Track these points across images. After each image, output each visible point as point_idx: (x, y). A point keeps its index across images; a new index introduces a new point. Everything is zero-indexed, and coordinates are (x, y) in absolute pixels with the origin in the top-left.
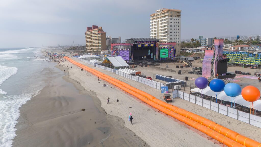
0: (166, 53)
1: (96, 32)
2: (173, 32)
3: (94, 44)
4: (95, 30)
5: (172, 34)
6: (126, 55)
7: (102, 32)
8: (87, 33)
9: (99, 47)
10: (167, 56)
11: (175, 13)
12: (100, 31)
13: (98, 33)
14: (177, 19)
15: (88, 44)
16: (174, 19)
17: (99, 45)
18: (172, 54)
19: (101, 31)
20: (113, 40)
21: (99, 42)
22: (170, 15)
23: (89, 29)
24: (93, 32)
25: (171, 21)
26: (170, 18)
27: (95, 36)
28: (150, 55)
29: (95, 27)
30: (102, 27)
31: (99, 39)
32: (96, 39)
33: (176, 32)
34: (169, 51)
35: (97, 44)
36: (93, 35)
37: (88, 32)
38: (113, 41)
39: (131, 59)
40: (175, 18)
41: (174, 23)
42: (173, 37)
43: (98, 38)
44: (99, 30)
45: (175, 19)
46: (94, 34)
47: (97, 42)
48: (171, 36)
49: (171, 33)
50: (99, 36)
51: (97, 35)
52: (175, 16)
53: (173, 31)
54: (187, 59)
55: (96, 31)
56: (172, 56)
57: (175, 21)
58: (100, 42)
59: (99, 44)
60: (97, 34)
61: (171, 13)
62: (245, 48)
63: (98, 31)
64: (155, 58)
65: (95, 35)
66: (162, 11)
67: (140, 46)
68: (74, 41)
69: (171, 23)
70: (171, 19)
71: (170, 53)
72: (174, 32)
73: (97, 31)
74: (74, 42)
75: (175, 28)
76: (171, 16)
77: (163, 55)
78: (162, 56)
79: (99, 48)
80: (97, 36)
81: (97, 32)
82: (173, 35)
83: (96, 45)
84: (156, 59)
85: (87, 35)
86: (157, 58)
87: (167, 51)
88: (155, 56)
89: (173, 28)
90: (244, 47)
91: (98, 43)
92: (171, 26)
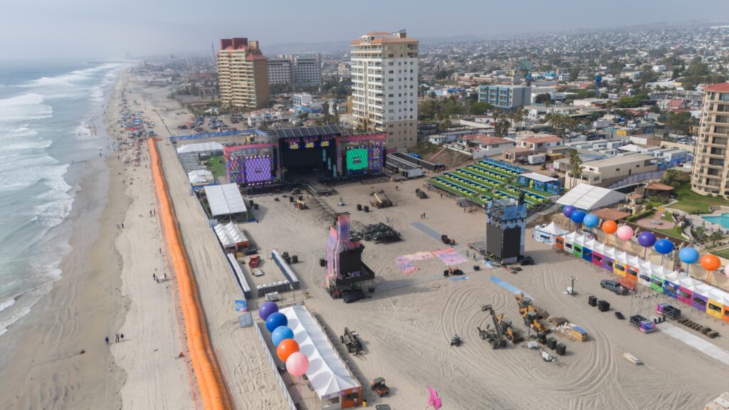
0: (361, 159)
1: (240, 56)
2: (396, 95)
3: (239, 88)
4: (239, 52)
5: (396, 99)
6: (263, 169)
7: (257, 58)
8: (222, 56)
9: (250, 96)
10: (364, 164)
11: (401, 47)
12: (251, 54)
13: (247, 61)
14: (406, 63)
15: (225, 85)
16: (400, 64)
17: (250, 93)
18: (376, 159)
19: (253, 54)
20: (301, 63)
21: (249, 85)
22: (390, 53)
23: (226, 44)
24: (235, 57)
25: (391, 68)
26: (389, 60)
27: (240, 69)
28: (326, 163)
29: (240, 42)
30: (257, 43)
31: (249, 77)
32: (241, 76)
33: (405, 94)
34: (368, 154)
35: (244, 88)
36: (234, 64)
37: (223, 53)
38: (300, 67)
39: (275, 176)
40: (402, 60)
41: (400, 71)
42: (396, 107)
43: (248, 73)
44: (249, 52)
45: (403, 63)
46: (236, 61)
47: (244, 84)
48: (391, 103)
49: (391, 98)
50: (248, 69)
51: (244, 65)
52: (402, 56)
53: (396, 92)
54: (407, 173)
55: (240, 54)
56: (377, 164)
57: (403, 67)
58: (252, 85)
59: (249, 89)
60: (244, 62)
61: (389, 48)
62: (549, 145)
63: (247, 56)
64: (335, 170)
65: (240, 65)
66: (373, 38)
67: (295, 146)
68: (213, 44)
69: (392, 72)
70: (391, 64)
71: (370, 158)
72: (400, 95)
73: (244, 54)
74: (213, 47)
75: (402, 83)
76: (391, 56)
77: (355, 162)
78: (351, 166)
79: (250, 100)
80: (244, 67)
81: (244, 58)
82: (396, 103)
83: (242, 92)
84: (338, 173)
85: (222, 60)
86: (340, 170)
87: (363, 153)
88: (334, 166)
89: (395, 84)
90: (545, 142)
91: (246, 86)
92: (391, 80)
